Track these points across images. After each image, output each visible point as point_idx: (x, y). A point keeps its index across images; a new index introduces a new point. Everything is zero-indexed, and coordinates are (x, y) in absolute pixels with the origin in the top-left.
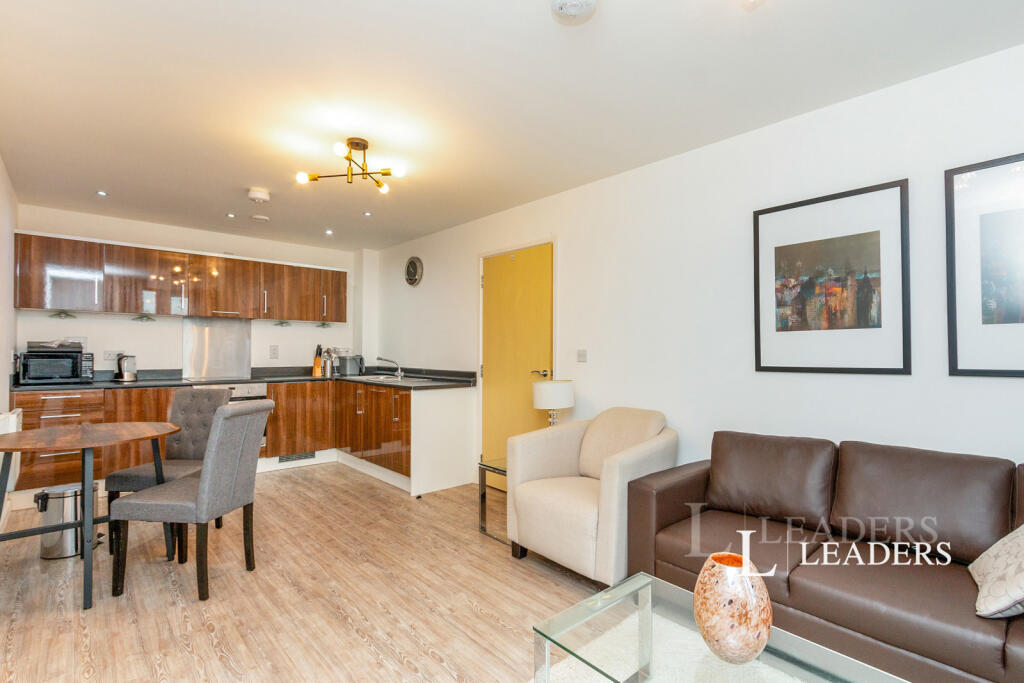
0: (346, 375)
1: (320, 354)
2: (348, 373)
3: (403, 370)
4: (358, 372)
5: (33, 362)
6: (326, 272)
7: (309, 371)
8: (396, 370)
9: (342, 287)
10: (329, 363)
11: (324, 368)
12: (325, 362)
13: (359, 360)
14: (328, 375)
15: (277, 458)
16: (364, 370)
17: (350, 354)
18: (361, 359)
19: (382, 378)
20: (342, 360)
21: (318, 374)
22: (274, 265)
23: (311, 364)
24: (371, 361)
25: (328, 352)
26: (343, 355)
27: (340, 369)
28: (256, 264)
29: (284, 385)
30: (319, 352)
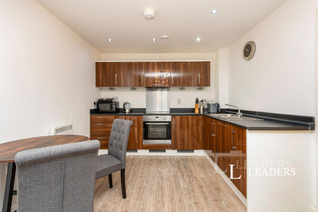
1: (198, 102)
2: (211, 112)
3: (242, 111)
4: (216, 111)
5: (100, 105)
6: (200, 62)
7: (193, 110)
8: (237, 111)
9: (208, 69)
10: (202, 107)
11: (199, 109)
12: (200, 106)
13: (217, 106)
14: (202, 112)
15: (176, 151)
16: (220, 111)
17: (214, 102)
18: (218, 105)
19: (229, 115)
20: (209, 105)
21: (197, 111)
22: (176, 62)
23: (194, 107)
24: (223, 106)
25: (202, 101)
26: (210, 103)
27: (207, 110)
28: (169, 63)
29: (178, 117)
30: (197, 101)
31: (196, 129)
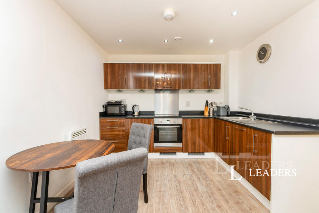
0: (220, 116)
1: (207, 105)
2: (221, 114)
4: (226, 114)
6: (210, 64)
7: (202, 113)
9: (218, 72)
10: (211, 109)
11: (209, 112)
12: (210, 109)
13: (227, 108)
14: (211, 115)
15: (187, 153)
16: (230, 113)
17: (223, 105)
18: (228, 108)
19: (241, 118)
20: (218, 108)
21: (206, 114)
22: (186, 64)
23: (204, 110)
24: (233, 108)
25: (211, 104)
26: (219, 105)
27: (217, 112)
28: (179, 65)
29: (189, 120)
30: (207, 104)
31: (207, 132)
